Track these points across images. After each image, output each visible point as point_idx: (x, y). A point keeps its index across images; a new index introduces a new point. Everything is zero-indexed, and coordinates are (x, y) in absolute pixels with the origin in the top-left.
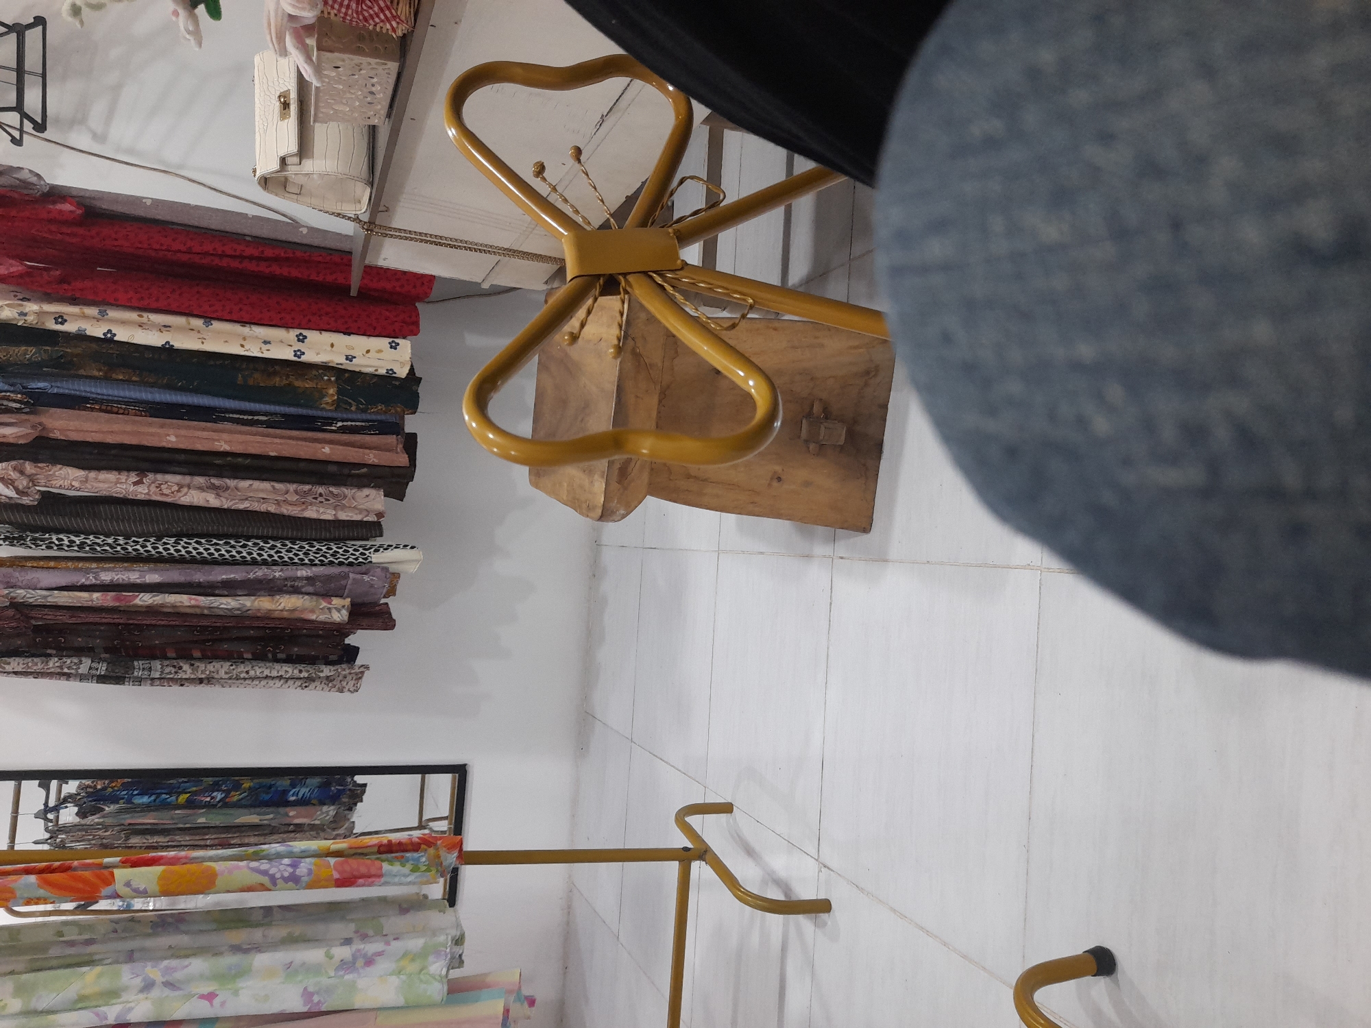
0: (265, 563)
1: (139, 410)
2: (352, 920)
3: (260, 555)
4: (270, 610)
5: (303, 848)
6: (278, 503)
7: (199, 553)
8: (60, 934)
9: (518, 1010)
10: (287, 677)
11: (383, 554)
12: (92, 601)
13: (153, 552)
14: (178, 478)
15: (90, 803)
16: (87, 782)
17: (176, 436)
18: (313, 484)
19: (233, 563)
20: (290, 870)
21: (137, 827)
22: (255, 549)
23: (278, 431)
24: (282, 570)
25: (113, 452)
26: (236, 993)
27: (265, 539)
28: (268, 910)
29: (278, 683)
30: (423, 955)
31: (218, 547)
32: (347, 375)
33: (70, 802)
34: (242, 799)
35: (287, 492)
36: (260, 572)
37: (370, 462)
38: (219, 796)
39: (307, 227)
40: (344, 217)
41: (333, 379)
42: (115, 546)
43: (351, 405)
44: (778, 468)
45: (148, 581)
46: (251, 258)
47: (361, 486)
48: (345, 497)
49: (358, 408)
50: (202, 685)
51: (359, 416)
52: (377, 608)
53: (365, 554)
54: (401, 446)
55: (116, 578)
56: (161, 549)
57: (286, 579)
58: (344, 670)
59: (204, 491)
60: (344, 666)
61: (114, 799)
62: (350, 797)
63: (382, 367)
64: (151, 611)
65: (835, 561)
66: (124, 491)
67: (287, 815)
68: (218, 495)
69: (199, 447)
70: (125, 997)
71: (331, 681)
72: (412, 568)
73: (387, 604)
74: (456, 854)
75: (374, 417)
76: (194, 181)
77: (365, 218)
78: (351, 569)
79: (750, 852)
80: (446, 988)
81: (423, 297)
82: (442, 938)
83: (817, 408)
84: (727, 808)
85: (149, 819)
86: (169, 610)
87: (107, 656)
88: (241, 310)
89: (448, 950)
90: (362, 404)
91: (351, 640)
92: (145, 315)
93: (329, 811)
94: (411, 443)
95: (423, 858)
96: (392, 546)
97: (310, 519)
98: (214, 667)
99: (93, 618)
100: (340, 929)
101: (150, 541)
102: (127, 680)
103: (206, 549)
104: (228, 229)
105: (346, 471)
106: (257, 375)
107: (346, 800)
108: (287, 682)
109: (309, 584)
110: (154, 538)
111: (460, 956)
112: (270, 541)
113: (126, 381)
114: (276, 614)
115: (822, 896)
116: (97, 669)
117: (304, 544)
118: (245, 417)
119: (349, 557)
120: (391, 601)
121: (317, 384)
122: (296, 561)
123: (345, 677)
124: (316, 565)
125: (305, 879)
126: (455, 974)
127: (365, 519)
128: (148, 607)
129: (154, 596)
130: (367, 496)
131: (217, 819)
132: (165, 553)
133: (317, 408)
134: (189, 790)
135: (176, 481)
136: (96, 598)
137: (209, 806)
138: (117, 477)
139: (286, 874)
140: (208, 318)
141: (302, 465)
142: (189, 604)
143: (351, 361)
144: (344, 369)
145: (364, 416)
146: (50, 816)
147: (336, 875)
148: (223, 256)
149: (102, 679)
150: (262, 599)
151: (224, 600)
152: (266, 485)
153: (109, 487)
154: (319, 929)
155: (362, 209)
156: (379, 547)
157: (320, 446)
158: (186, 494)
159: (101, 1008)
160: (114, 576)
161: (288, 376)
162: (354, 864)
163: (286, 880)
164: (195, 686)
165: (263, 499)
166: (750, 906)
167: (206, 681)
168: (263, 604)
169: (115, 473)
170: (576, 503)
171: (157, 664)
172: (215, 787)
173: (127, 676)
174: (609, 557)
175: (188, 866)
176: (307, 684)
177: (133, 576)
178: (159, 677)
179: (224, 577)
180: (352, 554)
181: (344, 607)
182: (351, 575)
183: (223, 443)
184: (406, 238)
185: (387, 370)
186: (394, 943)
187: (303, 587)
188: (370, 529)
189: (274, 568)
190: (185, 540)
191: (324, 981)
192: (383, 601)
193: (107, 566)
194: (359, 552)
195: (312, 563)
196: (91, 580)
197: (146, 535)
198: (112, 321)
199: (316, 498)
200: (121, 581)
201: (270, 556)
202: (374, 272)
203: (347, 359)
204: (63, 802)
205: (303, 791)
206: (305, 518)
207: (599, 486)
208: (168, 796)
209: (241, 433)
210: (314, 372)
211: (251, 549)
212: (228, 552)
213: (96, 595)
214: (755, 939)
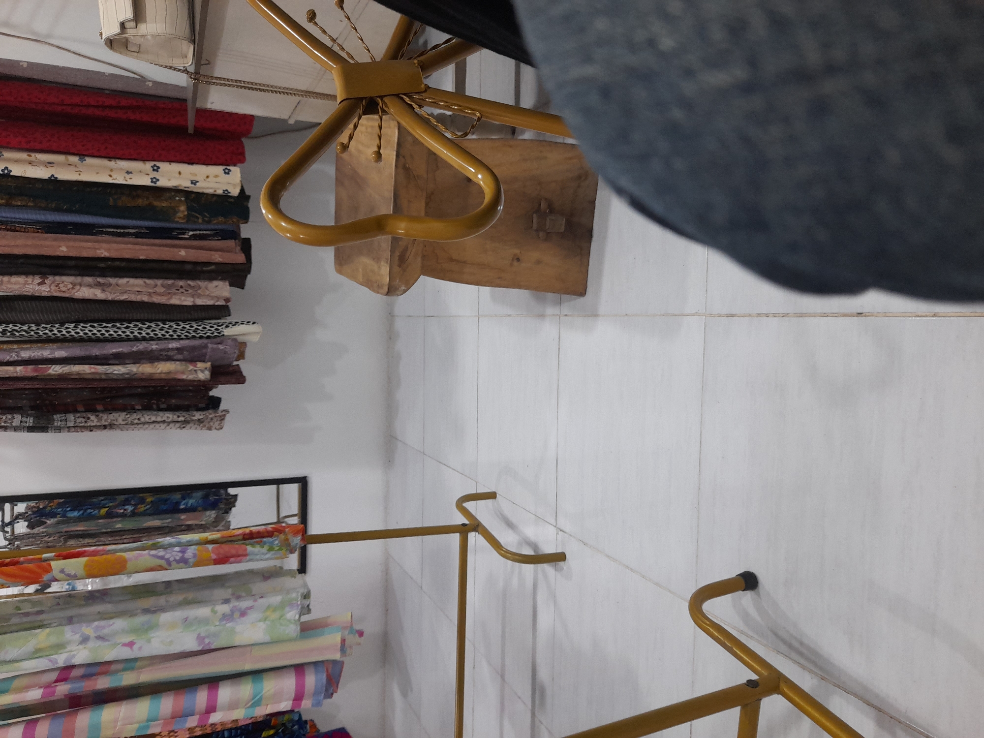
0: (144, 339)
1: (36, 228)
2: (229, 587)
3: (140, 333)
4: (151, 373)
5: (188, 539)
6: (150, 294)
7: (94, 334)
8: (18, 608)
9: (352, 639)
10: (169, 421)
11: (232, 329)
12: (17, 372)
13: (59, 335)
14: (71, 279)
15: (35, 519)
16: (32, 504)
17: (67, 247)
18: (174, 279)
19: (121, 340)
20: (180, 555)
21: (72, 533)
22: (136, 329)
23: (144, 240)
24: (157, 344)
25: (21, 261)
26: (149, 641)
27: (143, 321)
28: (168, 584)
29: (163, 426)
30: (282, 606)
31: (108, 329)
32: (193, 195)
33: (20, 519)
34: (147, 510)
35: (156, 286)
36: (141, 346)
37: (217, 261)
38: (130, 508)
39: (152, 81)
40: (175, 69)
41: (183, 199)
42: (29, 331)
43: (198, 218)
44: (517, 251)
45: (57, 356)
46: (111, 107)
47: (211, 279)
48: (200, 288)
49: (204, 220)
50: (106, 430)
51: (205, 227)
52: (231, 369)
53: (218, 330)
54: (238, 248)
55: (33, 355)
56: (64, 332)
57: (161, 350)
58: (210, 414)
59: (92, 287)
60: (210, 411)
61: (53, 515)
62: (226, 504)
63: (218, 189)
64: (61, 378)
65: (561, 318)
66: (31, 290)
67: (179, 519)
68: (103, 291)
69: (85, 254)
70: (69, 648)
71: (202, 422)
72: (255, 338)
73: (238, 365)
74: (299, 538)
75: (216, 227)
76: (60, 48)
77: (192, 69)
78: (209, 341)
79: (510, 525)
80: (299, 628)
81: (247, 133)
82: (294, 595)
83: (543, 205)
84: (492, 496)
85: (80, 528)
86: (77, 377)
87: (33, 412)
88: (106, 148)
89: (299, 603)
90: (206, 217)
91: (214, 393)
92: (33, 155)
93: (212, 514)
94: (246, 246)
95: (276, 541)
96: (238, 323)
97: (174, 305)
98: (113, 416)
99: (19, 385)
100: (220, 593)
101: (55, 327)
102: (50, 429)
103: (99, 331)
104: (90, 85)
105: (199, 268)
106: (124, 198)
107: (222, 506)
108: (168, 425)
109: (179, 353)
110: (59, 324)
111: (308, 606)
112: (146, 323)
113: (24, 206)
114: (157, 376)
115: (559, 551)
116: (26, 422)
117: (172, 324)
118: (119, 231)
119: (207, 332)
120: (240, 363)
121: (171, 203)
122: (167, 336)
123: (212, 419)
124: (182, 339)
125: (192, 560)
126: (305, 618)
127: (216, 304)
128: (59, 375)
129: (64, 367)
130: (217, 286)
131: (129, 524)
132: (68, 335)
133: (173, 222)
134: (107, 506)
135: (71, 281)
136: (19, 370)
137: (123, 516)
138: (25, 279)
139: (178, 558)
140: (82, 155)
141: (165, 265)
142: (90, 372)
143: (195, 184)
144: (190, 191)
145: (209, 227)
146: (8, 529)
147: (214, 557)
148: (89, 106)
149: (31, 429)
150: (145, 365)
151: (115, 367)
152: (140, 281)
153: (20, 288)
154: (206, 593)
155: (189, 62)
156: (229, 324)
157: (176, 250)
158: (78, 290)
159: (53, 656)
160: (31, 353)
161: (148, 198)
162: (226, 549)
163: (178, 562)
164: (101, 431)
165: (138, 291)
166: (509, 559)
167: (108, 427)
168: (146, 369)
169: (24, 277)
170: (370, 283)
171: (71, 417)
172: (126, 502)
173: (50, 426)
174: (400, 325)
175: (104, 557)
176: (184, 426)
177: (45, 353)
178: (73, 425)
179: (114, 351)
180: (209, 330)
181: (206, 368)
182: (210, 346)
183: (102, 251)
184: (226, 85)
185: (224, 190)
186: (260, 601)
187: (174, 356)
188: (221, 311)
189: (152, 342)
190: (82, 325)
191: (212, 629)
192: (235, 363)
193: (25, 346)
194: (214, 328)
195: (180, 338)
196: (14, 357)
197: (52, 322)
198: (9, 160)
199: (178, 290)
200: (36, 357)
201: (148, 334)
202: (205, 114)
203: (192, 183)
204: (15, 518)
205: (191, 502)
206: (171, 305)
207: (385, 270)
208: (92, 511)
209: (116, 242)
210: (168, 194)
211: (133, 329)
212: (115, 332)
213: (19, 368)
214: (515, 582)
